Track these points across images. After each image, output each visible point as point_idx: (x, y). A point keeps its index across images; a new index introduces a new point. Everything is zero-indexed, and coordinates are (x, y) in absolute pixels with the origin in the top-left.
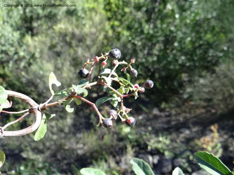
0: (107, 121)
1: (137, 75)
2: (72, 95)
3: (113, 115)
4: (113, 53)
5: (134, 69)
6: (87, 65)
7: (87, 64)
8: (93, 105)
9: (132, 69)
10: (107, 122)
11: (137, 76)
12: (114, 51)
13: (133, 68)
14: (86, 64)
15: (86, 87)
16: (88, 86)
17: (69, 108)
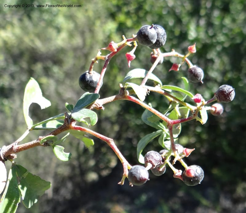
0: (137, 170)
1: (202, 78)
2: (67, 123)
3: (153, 162)
4: (144, 32)
5: (195, 66)
6: (97, 62)
7: (96, 59)
8: (108, 141)
9: (192, 66)
10: (137, 172)
11: (203, 80)
12: (146, 29)
13: (193, 64)
14: (93, 59)
15: (94, 107)
16: (99, 105)
17: (62, 152)
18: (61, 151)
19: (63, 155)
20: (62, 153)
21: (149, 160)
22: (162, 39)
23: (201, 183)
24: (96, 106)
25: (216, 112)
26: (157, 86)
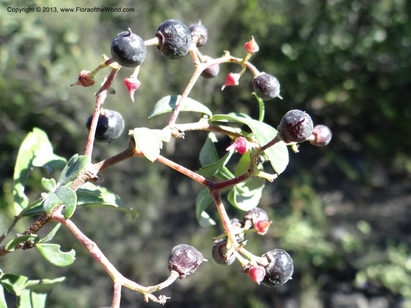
9: (257, 73)
15: (85, 178)
16: (92, 174)
17: (58, 252)
18: (55, 250)
19: (61, 256)
20: (58, 254)
21: (173, 265)
22: (181, 42)
23: (292, 277)
24: (88, 178)
25: (318, 141)
26: (202, 119)
